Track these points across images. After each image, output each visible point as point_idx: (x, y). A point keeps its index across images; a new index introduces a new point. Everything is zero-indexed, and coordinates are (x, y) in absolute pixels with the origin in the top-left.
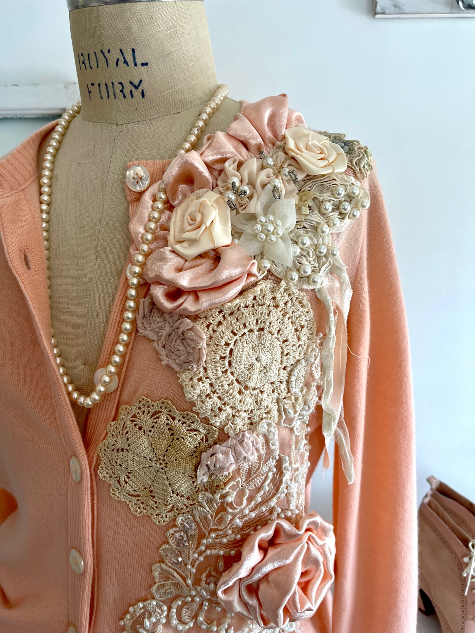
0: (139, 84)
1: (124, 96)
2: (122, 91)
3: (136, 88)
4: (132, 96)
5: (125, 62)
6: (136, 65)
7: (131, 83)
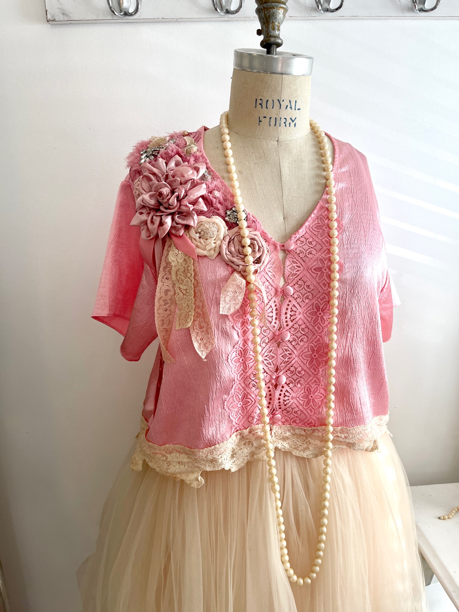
0: (295, 120)
1: (286, 126)
2: (285, 123)
3: (293, 121)
4: (290, 126)
5: (291, 108)
6: (295, 109)
7: (291, 119)
